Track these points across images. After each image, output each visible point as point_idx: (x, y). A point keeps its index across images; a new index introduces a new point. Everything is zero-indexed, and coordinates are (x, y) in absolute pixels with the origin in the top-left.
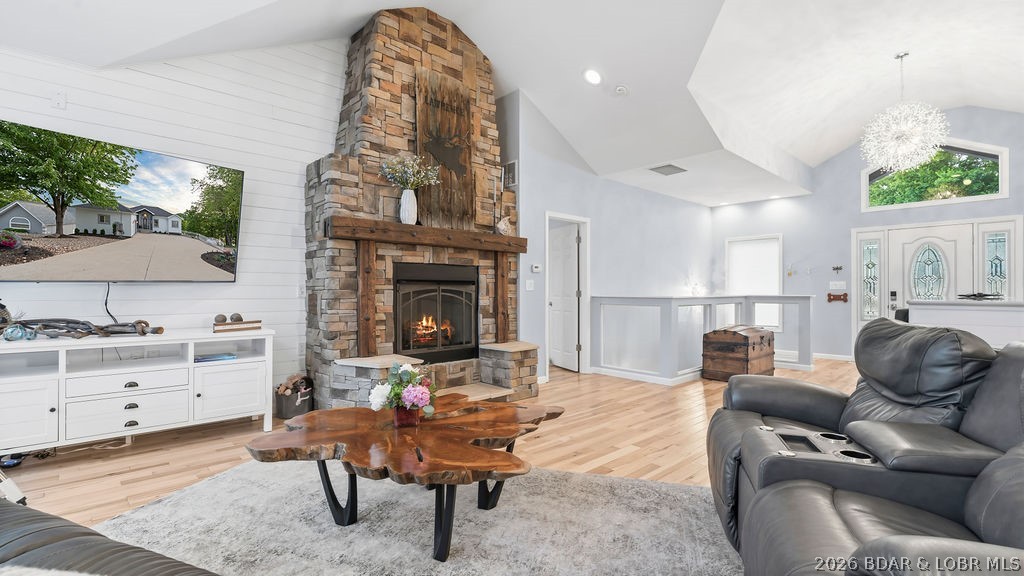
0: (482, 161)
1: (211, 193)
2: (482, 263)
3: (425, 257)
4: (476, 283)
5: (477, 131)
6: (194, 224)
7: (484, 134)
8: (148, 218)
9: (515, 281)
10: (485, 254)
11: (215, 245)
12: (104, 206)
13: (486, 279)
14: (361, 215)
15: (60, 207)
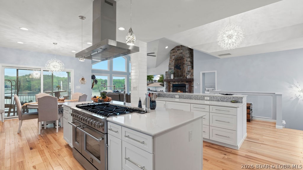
0: (186, 66)
1: (160, 78)
2: (186, 83)
3: (177, 83)
4: (185, 87)
5: (185, 60)
6: (159, 81)
7: (187, 61)
8: (155, 81)
9: (193, 87)
10: (187, 82)
11: (161, 83)
12: (152, 80)
13: (187, 86)
14: (168, 78)
15: (149, 81)
